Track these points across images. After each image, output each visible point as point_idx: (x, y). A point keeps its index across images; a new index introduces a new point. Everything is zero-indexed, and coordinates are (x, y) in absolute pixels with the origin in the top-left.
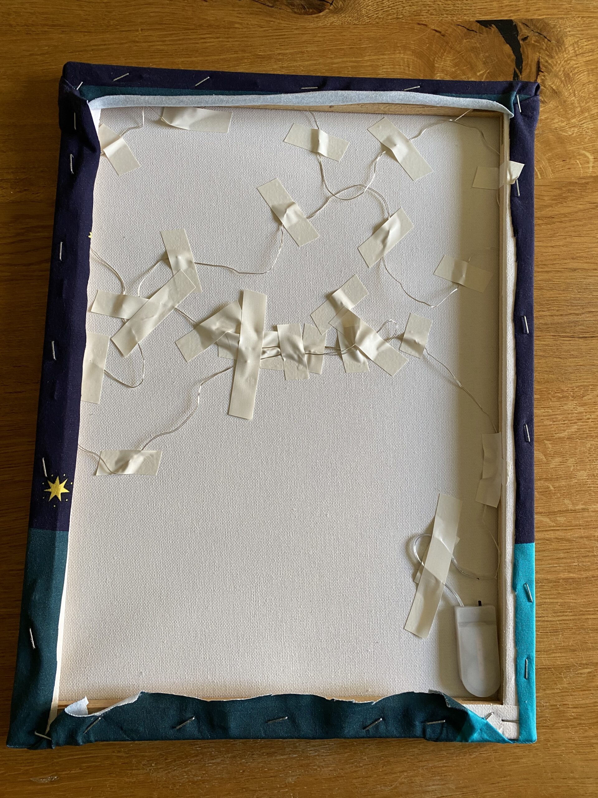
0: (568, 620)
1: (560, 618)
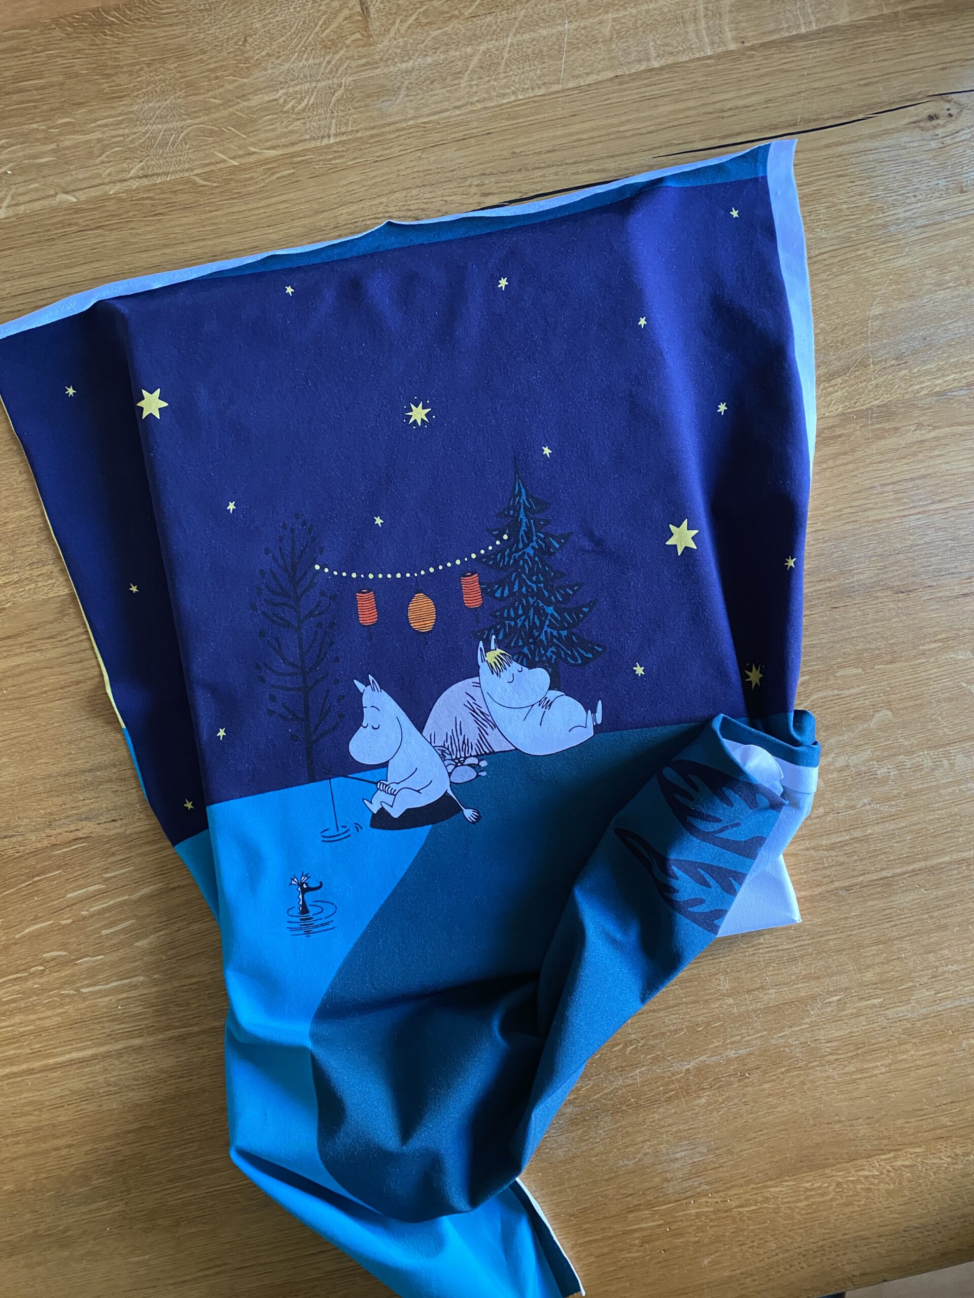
0: (806, 945)
1: (797, 944)
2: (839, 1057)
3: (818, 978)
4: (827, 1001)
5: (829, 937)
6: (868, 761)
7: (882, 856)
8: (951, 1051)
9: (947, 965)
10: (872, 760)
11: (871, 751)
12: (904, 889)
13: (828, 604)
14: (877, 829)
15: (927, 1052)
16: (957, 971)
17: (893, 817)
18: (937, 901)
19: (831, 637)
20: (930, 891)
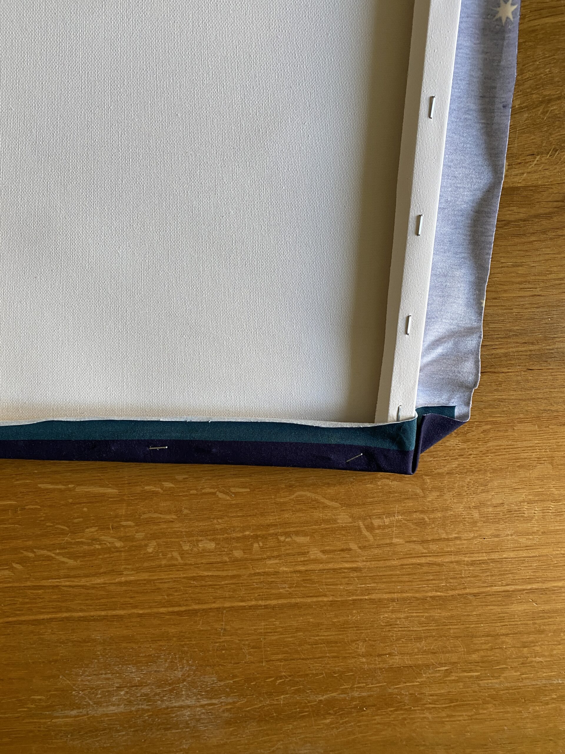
0: (431, 630)
1: (424, 628)
2: (436, 706)
3: (435, 653)
4: (438, 669)
5: (451, 627)
6: (520, 502)
7: (510, 575)
8: (520, 712)
9: (535, 657)
10: (524, 502)
11: (525, 495)
12: (520, 601)
13: (525, 366)
14: (512, 555)
15: (502, 710)
16: (542, 662)
17: (528, 548)
18: (543, 613)
19: (520, 394)
20: (539, 605)
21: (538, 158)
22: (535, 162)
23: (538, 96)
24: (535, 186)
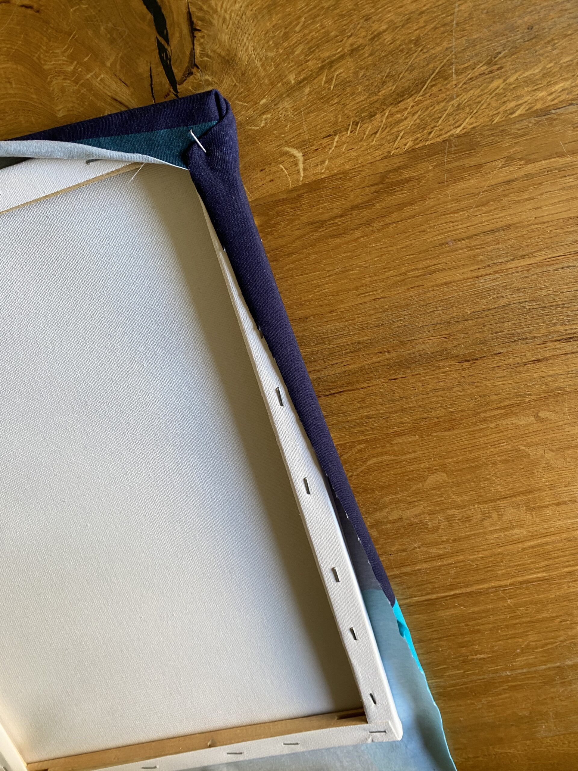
6: (420, 514)
7: (428, 585)
8: (473, 704)
9: (476, 655)
10: (424, 513)
11: (424, 507)
12: (446, 607)
13: (386, 376)
14: (425, 566)
16: (484, 658)
17: (440, 557)
18: (474, 615)
19: (388, 408)
20: (468, 608)
21: (337, 138)
22: (335, 144)
23: (314, 61)
24: (343, 173)
